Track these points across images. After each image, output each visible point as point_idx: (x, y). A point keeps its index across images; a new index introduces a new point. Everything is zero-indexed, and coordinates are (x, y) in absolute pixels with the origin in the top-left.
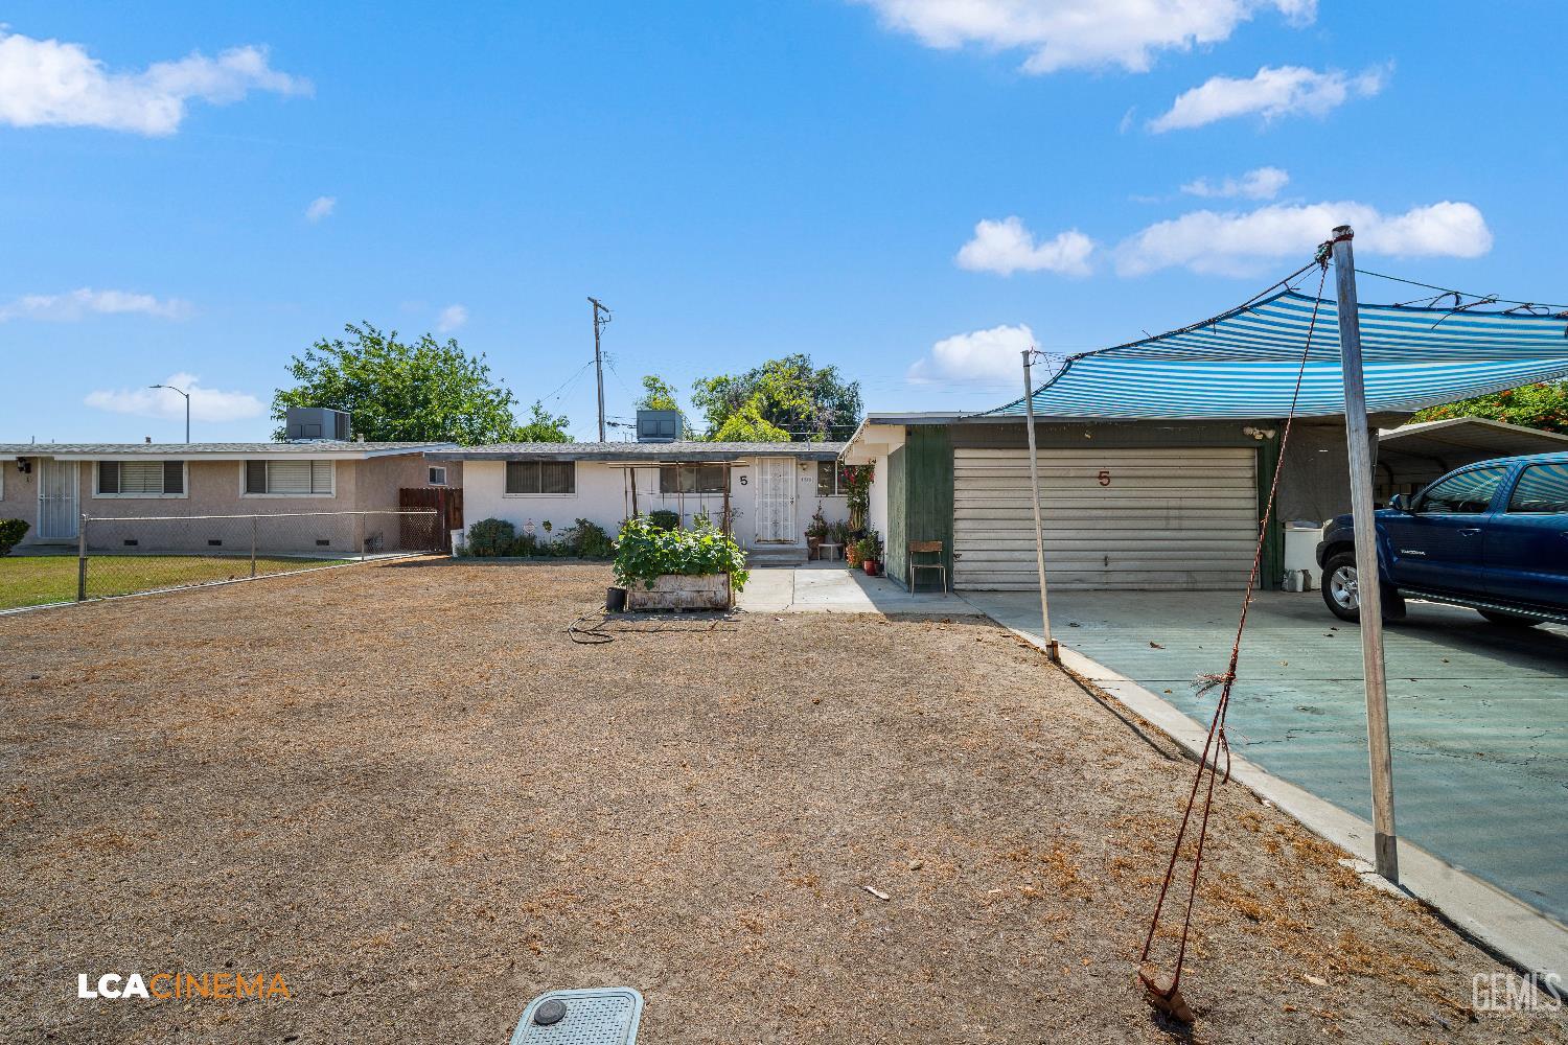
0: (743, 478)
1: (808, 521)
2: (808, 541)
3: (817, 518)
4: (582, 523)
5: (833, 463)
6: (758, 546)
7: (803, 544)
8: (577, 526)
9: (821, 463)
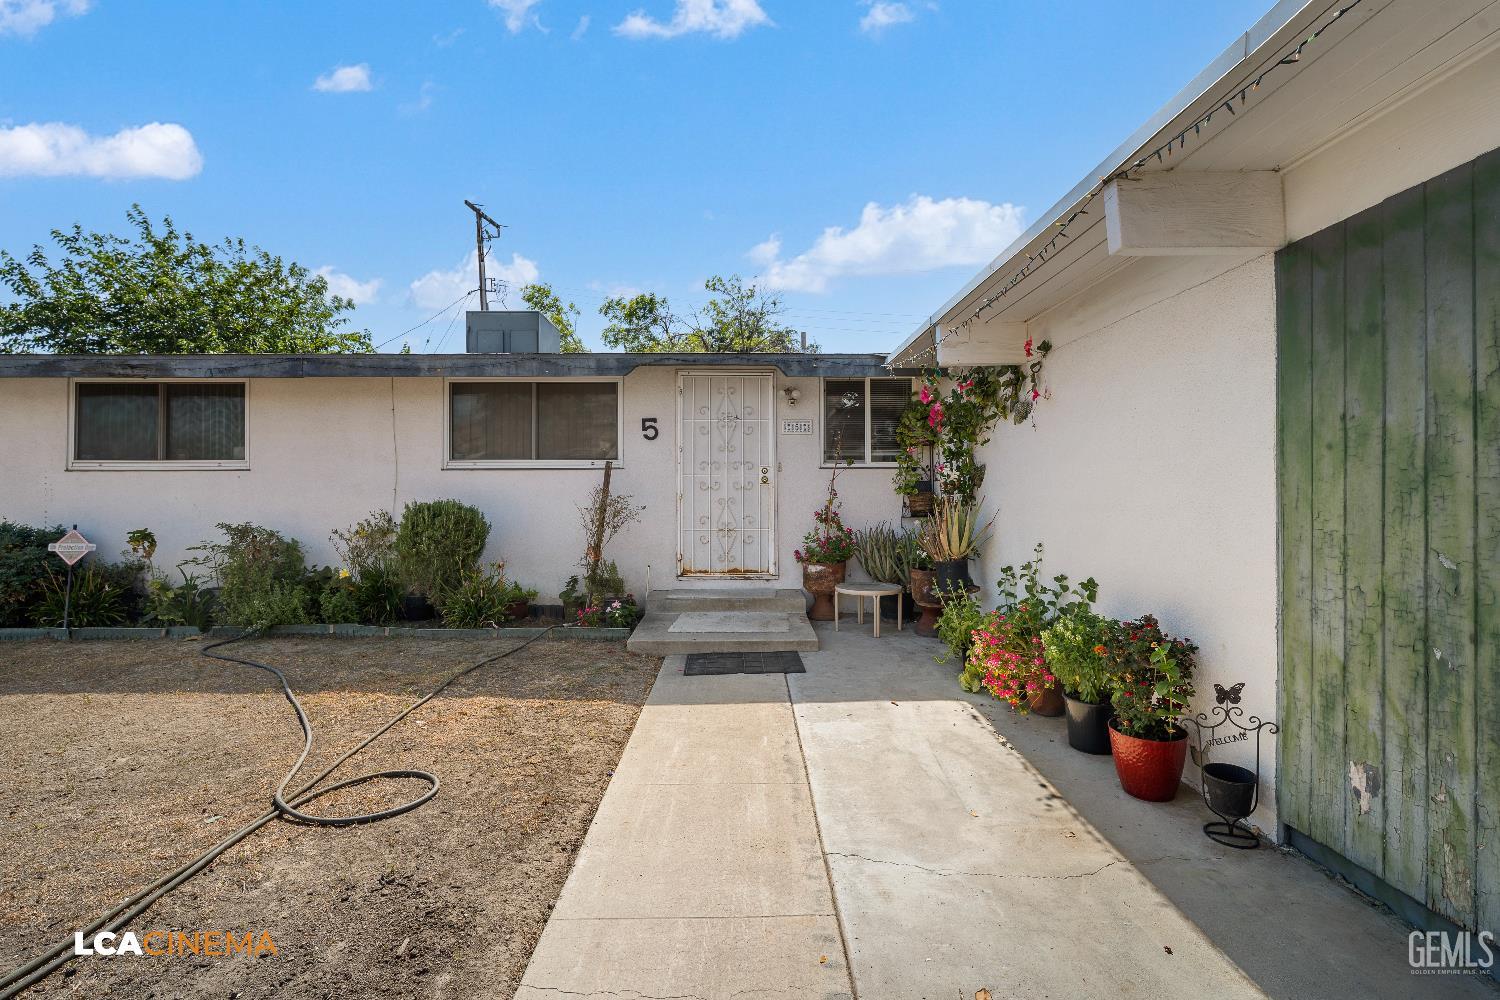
0: (649, 425)
1: (801, 527)
2: (807, 577)
3: (826, 517)
4: (242, 533)
5: (858, 387)
6: (685, 584)
7: (792, 578)
8: (226, 540)
9: (834, 389)
